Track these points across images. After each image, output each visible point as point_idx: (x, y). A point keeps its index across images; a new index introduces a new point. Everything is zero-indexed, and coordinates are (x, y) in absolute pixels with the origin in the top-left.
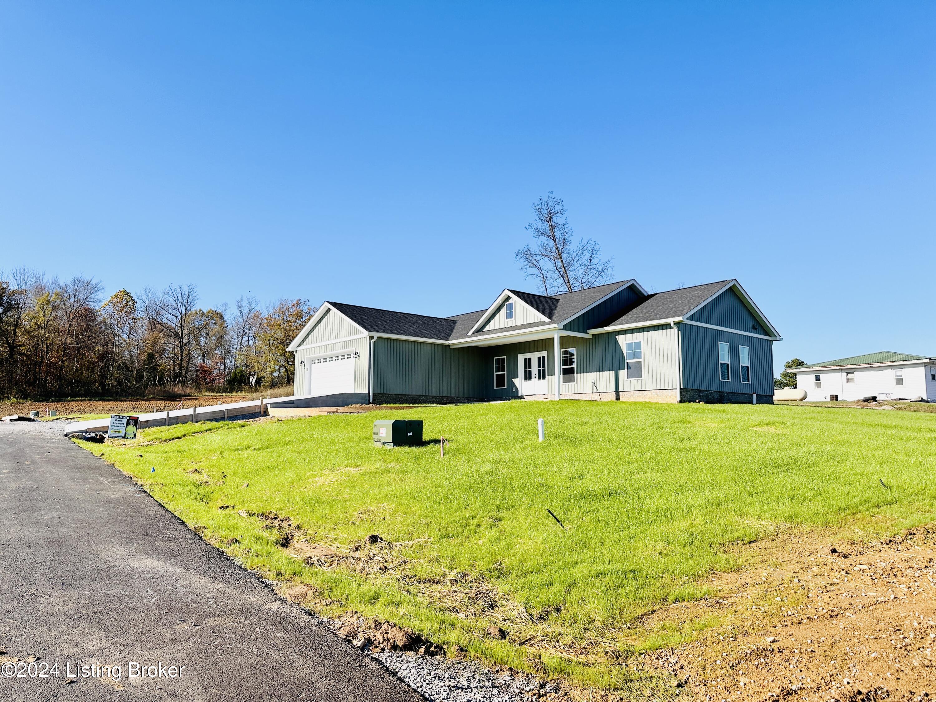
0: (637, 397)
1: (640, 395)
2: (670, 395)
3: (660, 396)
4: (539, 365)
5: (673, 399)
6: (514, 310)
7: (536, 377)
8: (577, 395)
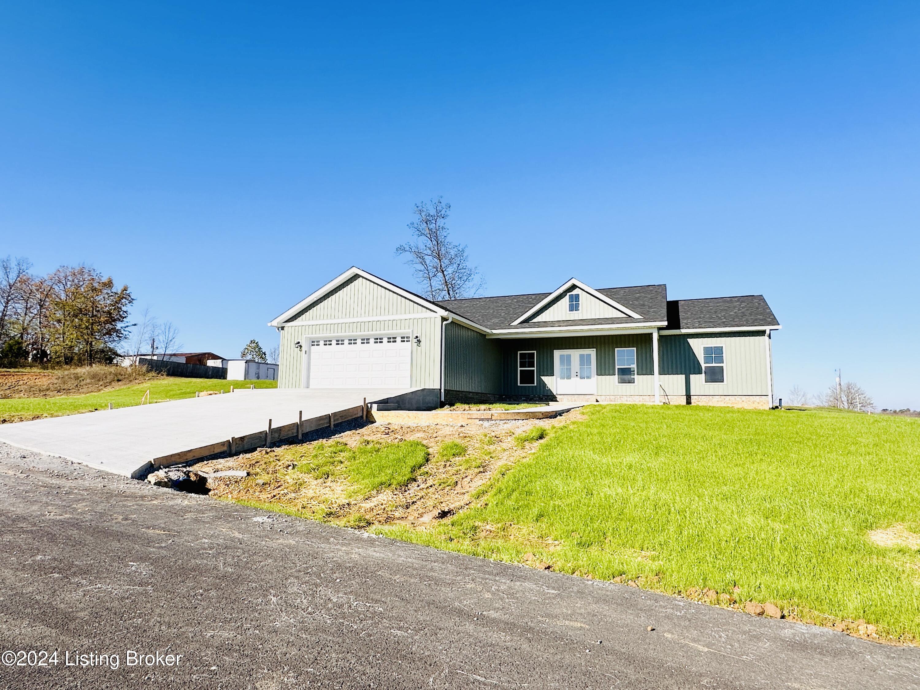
0: (715, 402)
1: (720, 399)
2: (758, 401)
3: (746, 402)
4: (582, 363)
5: (762, 405)
6: (580, 302)
7: (577, 376)
8: (638, 397)
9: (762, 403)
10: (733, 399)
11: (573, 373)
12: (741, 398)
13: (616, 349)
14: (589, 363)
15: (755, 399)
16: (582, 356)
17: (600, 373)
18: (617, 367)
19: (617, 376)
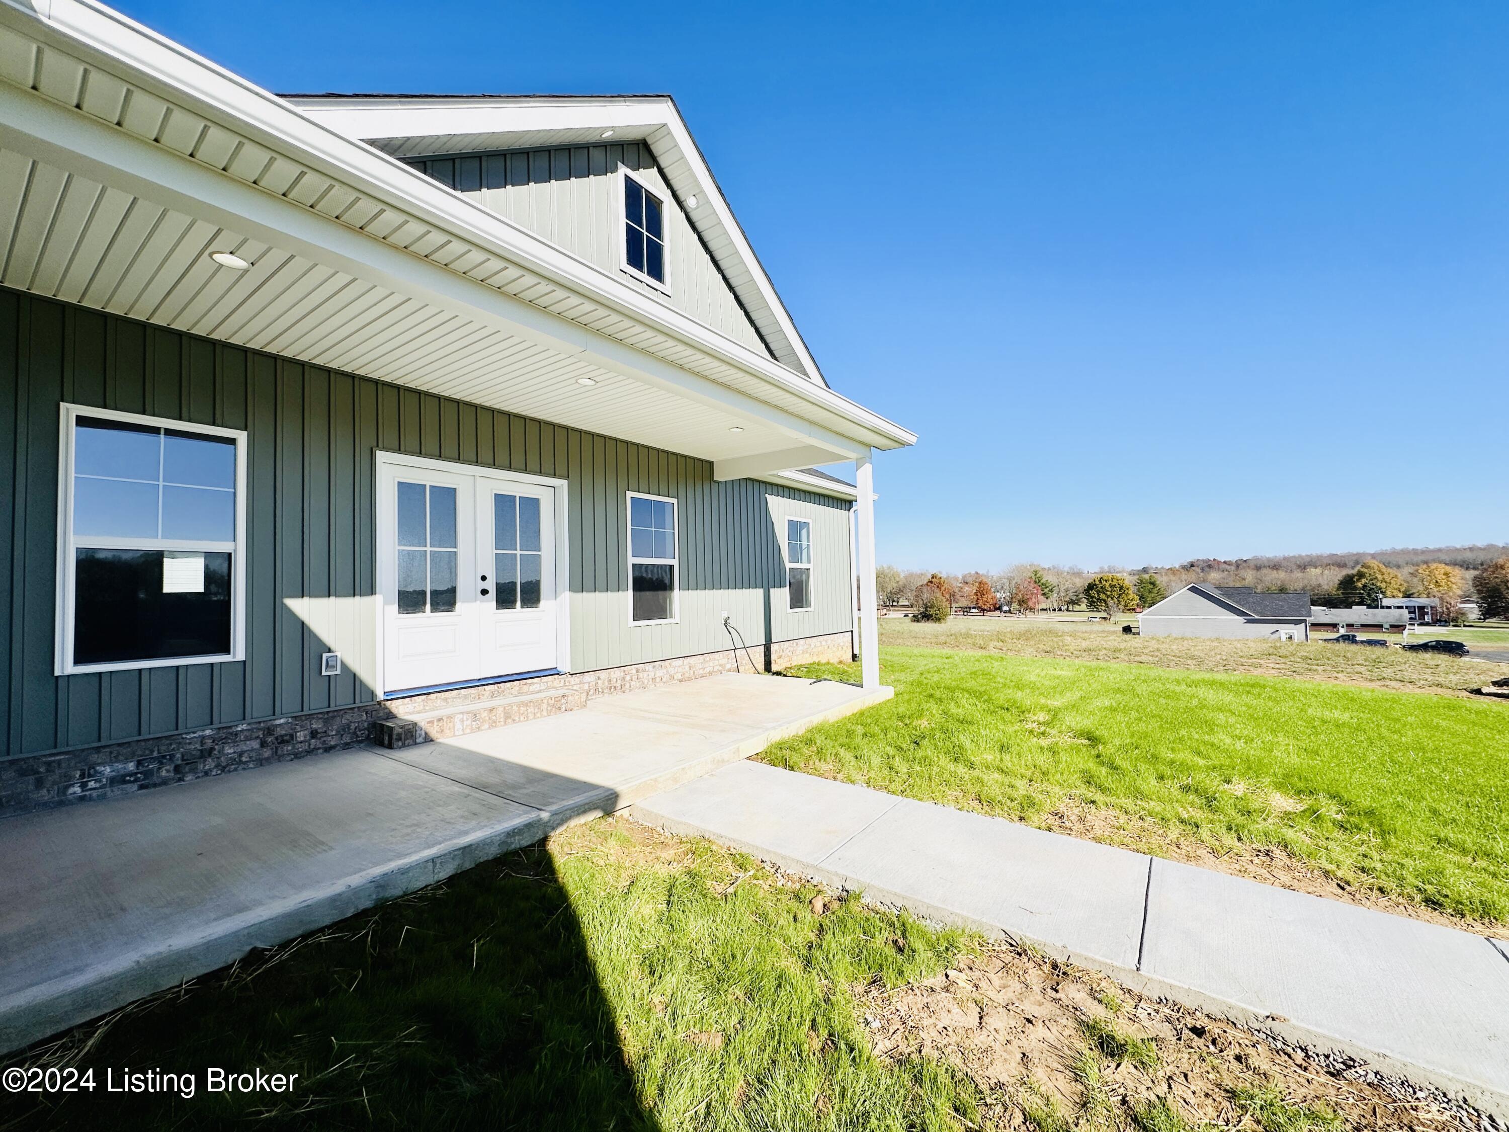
1: (805, 648)
2: (842, 644)
3: (831, 648)
5: (845, 651)
6: (666, 248)
7: (484, 592)
8: (680, 662)
9: (845, 648)
10: (819, 645)
11: (466, 582)
12: (826, 641)
13: (630, 494)
14: (533, 537)
15: (840, 641)
16: (503, 502)
17: (579, 581)
18: (630, 561)
19: (630, 592)
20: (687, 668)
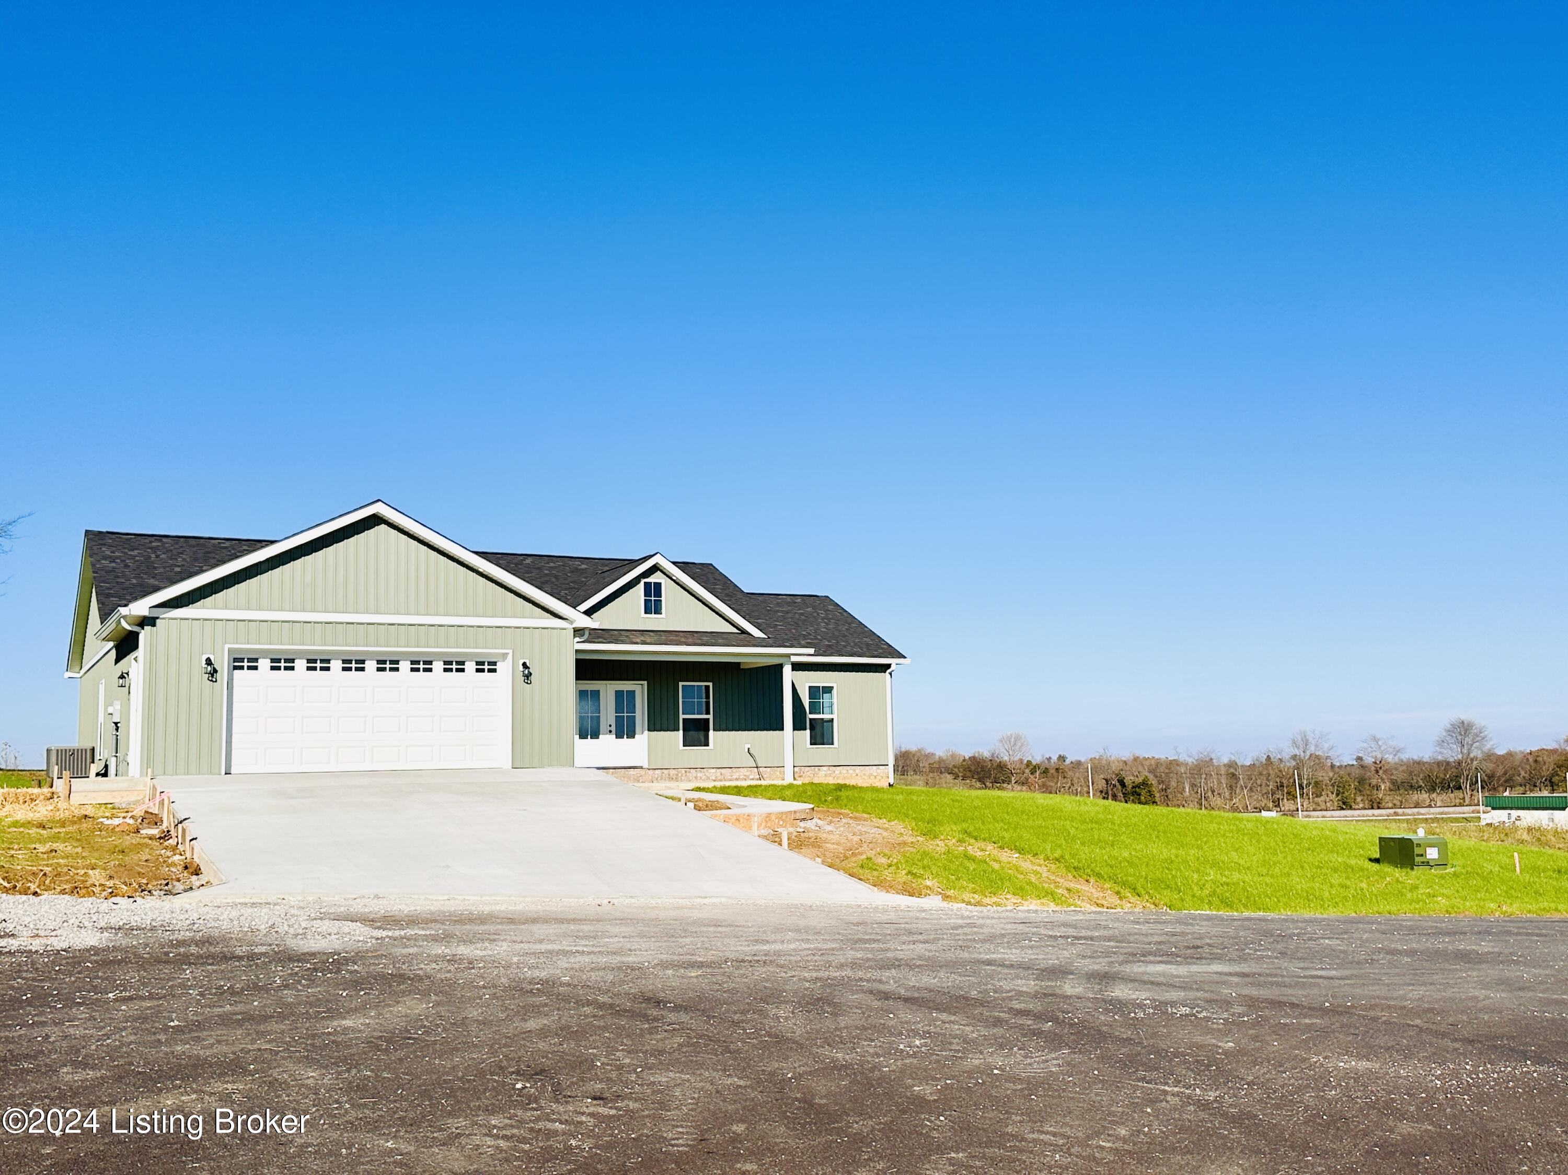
0: (824, 777)
1: (829, 772)
2: (875, 774)
3: (861, 776)
4: (619, 708)
5: (880, 780)
6: (663, 599)
7: (610, 731)
8: (714, 771)
9: (879, 778)
10: (845, 772)
11: (603, 727)
12: (854, 770)
13: (681, 684)
14: (632, 709)
15: (872, 772)
16: (619, 694)
17: (653, 727)
18: (682, 717)
19: (681, 732)
20: (719, 774)
